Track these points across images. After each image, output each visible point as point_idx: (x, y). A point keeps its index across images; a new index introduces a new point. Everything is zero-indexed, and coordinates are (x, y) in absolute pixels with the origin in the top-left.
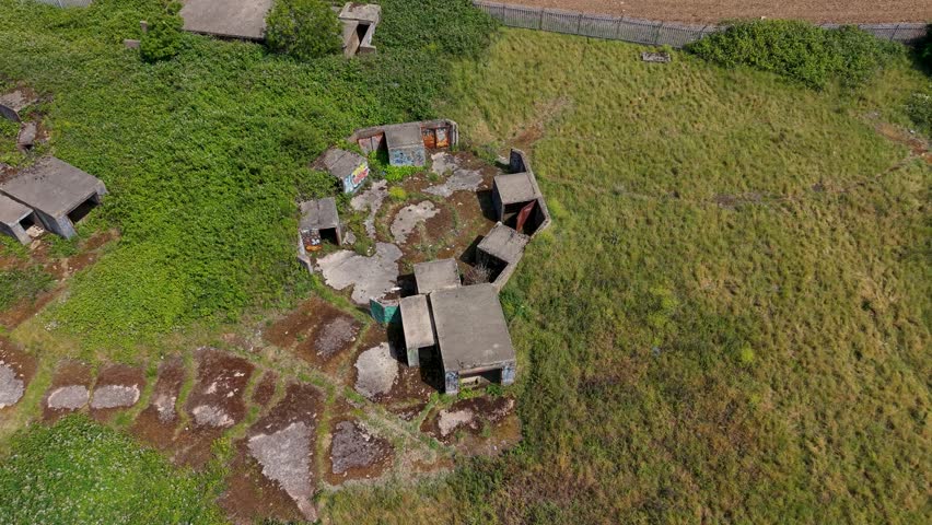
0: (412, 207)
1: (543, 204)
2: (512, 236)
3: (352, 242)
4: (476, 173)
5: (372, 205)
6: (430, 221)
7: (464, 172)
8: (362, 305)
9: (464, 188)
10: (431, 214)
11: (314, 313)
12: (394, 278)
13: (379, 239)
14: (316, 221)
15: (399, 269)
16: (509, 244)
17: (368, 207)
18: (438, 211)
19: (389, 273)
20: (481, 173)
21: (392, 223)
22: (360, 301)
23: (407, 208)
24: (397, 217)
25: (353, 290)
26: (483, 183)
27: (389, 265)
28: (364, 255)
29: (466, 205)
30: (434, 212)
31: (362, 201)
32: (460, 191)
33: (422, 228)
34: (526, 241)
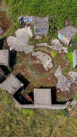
0: (50, 60)
1: (30, 106)
2: (15, 88)
3: (36, 38)
4: (68, 89)
5: (54, 46)
6: (42, 66)
7: (69, 85)
8: (7, 38)
9: (59, 82)
10: (45, 66)
11: (6, 24)
12: (16, 49)
13: (36, 47)
14: (37, 21)
15: (19, 52)
16: (11, 86)
17: (53, 45)
18: (47, 69)
19: (19, 48)
20: (67, 91)
21: (43, 52)
22: (8, 38)
23: (50, 58)
24: (47, 55)
25: (14, 36)
26: (60, 91)
27: (22, 49)
28: (29, 41)
29: (48, 81)
30: (46, 68)
31: (57, 43)
32: (57, 80)
33: (38, 62)
34: (10, 93)
